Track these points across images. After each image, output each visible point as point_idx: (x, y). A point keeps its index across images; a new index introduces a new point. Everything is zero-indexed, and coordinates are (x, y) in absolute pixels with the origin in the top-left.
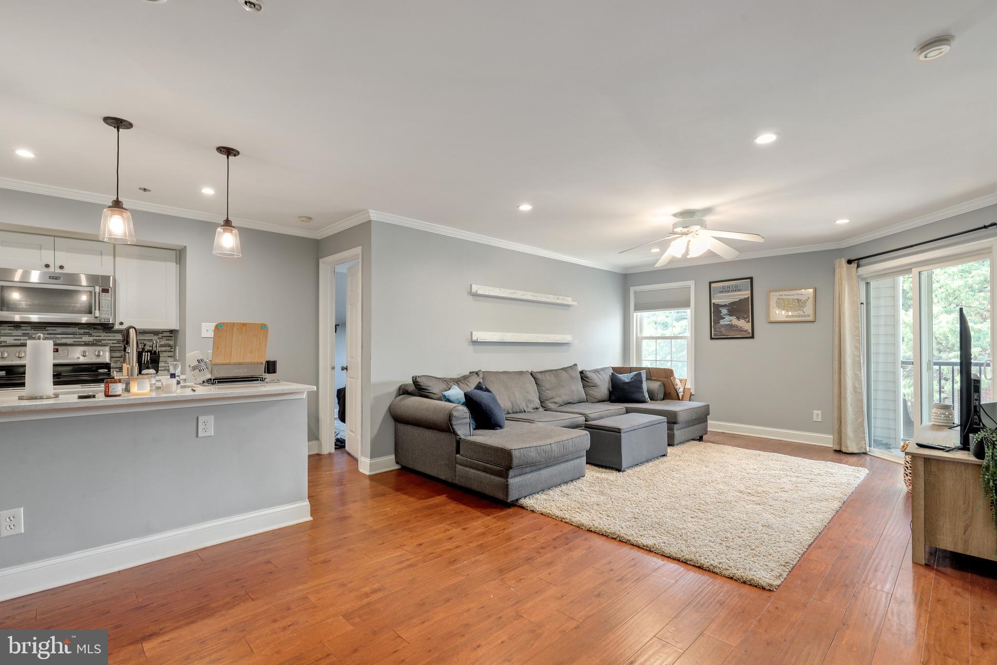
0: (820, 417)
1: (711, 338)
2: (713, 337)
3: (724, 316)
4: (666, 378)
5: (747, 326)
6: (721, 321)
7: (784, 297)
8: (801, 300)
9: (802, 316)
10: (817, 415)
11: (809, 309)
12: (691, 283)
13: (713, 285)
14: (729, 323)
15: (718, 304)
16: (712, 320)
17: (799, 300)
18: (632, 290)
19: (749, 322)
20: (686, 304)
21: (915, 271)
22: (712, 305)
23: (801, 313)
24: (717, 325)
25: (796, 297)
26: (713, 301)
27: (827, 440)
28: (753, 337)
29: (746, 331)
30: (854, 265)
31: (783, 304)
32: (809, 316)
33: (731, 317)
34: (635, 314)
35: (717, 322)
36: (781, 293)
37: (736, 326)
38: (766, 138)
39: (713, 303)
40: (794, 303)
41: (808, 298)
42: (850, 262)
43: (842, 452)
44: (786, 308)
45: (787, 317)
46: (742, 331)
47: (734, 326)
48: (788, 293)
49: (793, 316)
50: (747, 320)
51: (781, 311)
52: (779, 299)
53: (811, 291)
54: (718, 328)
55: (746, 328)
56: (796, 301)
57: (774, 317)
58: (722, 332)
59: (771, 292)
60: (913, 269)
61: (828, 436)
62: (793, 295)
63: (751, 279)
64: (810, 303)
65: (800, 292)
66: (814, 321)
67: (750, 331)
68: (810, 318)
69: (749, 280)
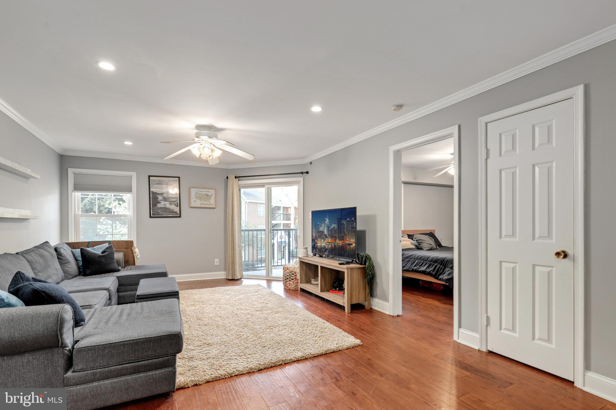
0: (218, 262)
1: (150, 217)
2: (152, 216)
3: (160, 201)
4: (126, 249)
5: (177, 209)
6: (158, 204)
7: (198, 192)
8: (208, 195)
9: (209, 204)
10: (217, 262)
11: (212, 201)
12: (134, 174)
13: (151, 178)
14: (164, 206)
15: (156, 192)
16: (151, 203)
17: (207, 195)
18: (71, 171)
19: (178, 206)
20: (129, 190)
21: (266, 186)
22: (151, 192)
23: (209, 203)
24: (155, 207)
25: (206, 193)
26: (151, 190)
27: (221, 275)
28: (180, 217)
29: (176, 212)
30: (237, 179)
31: (199, 197)
32: (212, 205)
33: (165, 202)
34: (73, 193)
35: (155, 205)
36: (198, 189)
37: (169, 209)
38: (316, 109)
39: (152, 191)
40: (205, 196)
41: (212, 194)
42: (236, 177)
43: (234, 280)
44: (200, 199)
45: (201, 204)
46: (173, 212)
47: (167, 209)
48: (201, 190)
49: (204, 204)
50: (176, 205)
51: (197, 200)
52: (196, 193)
53: (213, 191)
54: (156, 209)
55: (176, 210)
56: (206, 195)
57: (193, 204)
58: (159, 212)
59: (191, 188)
60: (265, 186)
61: (223, 272)
62: (204, 192)
63: (179, 178)
64: (213, 197)
65: (208, 190)
66: (215, 208)
67: (179, 213)
68: (213, 206)
69: (178, 179)
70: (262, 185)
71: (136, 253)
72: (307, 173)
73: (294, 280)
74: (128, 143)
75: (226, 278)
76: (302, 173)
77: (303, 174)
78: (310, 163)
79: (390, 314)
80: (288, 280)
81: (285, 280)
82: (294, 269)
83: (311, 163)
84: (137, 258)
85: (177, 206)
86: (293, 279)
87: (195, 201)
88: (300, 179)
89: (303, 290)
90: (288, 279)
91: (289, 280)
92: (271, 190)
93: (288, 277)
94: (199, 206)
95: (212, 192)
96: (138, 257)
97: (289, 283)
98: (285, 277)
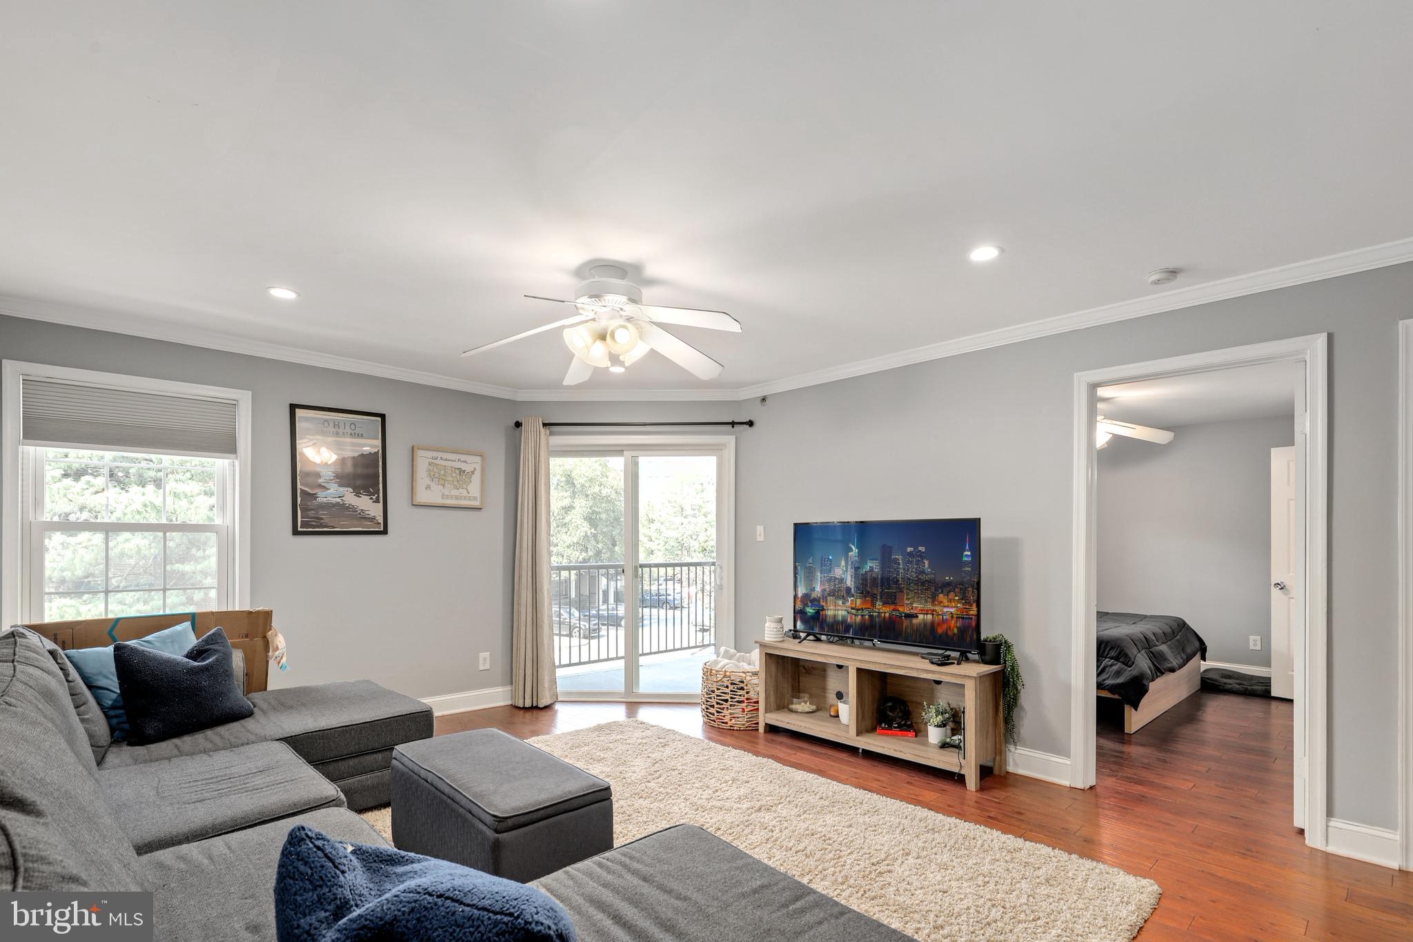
0: (488, 661)
1: (296, 532)
2: (299, 529)
5: (375, 510)
7: (437, 462)
8: (464, 471)
9: (465, 498)
10: (484, 660)
11: (474, 488)
12: (244, 399)
13: (299, 412)
14: (338, 500)
16: (298, 490)
17: (461, 472)
18: (13, 370)
19: (379, 501)
20: (226, 445)
21: (628, 454)
22: (298, 456)
23: (464, 492)
25: (459, 465)
26: (300, 449)
27: (497, 697)
28: (385, 532)
29: (373, 519)
30: (549, 431)
31: (438, 476)
32: (475, 498)
34: (25, 449)
36: (435, 454)
41: (475, 468)
42: (545, 425)
43: (537, 708)
44: (441, 482)
45: (443, 498)
46: (363, 517)
47: (348, 508)
48: (445, 455)
49: (452, 497)
50: (374, 497)
51: (432, 485)
52: (430, 464)
53: (478, 459)
54: (312, 509)
55: (372, 514)
56: (457, 472)
57: (423, 496)
58: (322, 519)
59: (419, 449)
60: (625, 452)
61: (500, 689)
62: (453, 461)
63: (383, 416)
64: (476, 478)
65: (463, 457)
66: (481, 509)
67: (381, 520)
68: (476, 503)
69: (379, 419)
70: (617, 451)
71: (277, 649)
72: (751, 424)
73: (745, 704)
74: (283, 293)
75: (509, 703)
76: (733, 424)
77: (733, 427)
78: (759, 400)
79: (1072, 786)
80: (726, 705)
81: (718, 703)
82: (744, 675)
83: (764, 399)
84: (280, 665)
85: (377, 501)
86: (742, 702)
87: (428, 487)
88: (728, 439)
89: (772, 729)
90: (726, 701)
91: (731, 705)
92: (636, 464)
93: (727, 697)
94: (439, 501)
95: (472, 464)
96: (282, 661)
97: (731, 714)
98: (717, 696)
